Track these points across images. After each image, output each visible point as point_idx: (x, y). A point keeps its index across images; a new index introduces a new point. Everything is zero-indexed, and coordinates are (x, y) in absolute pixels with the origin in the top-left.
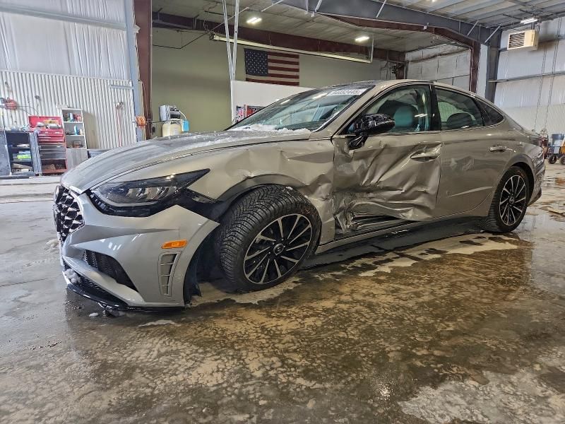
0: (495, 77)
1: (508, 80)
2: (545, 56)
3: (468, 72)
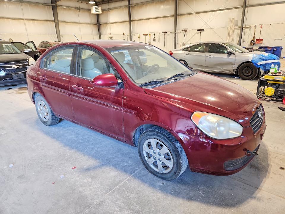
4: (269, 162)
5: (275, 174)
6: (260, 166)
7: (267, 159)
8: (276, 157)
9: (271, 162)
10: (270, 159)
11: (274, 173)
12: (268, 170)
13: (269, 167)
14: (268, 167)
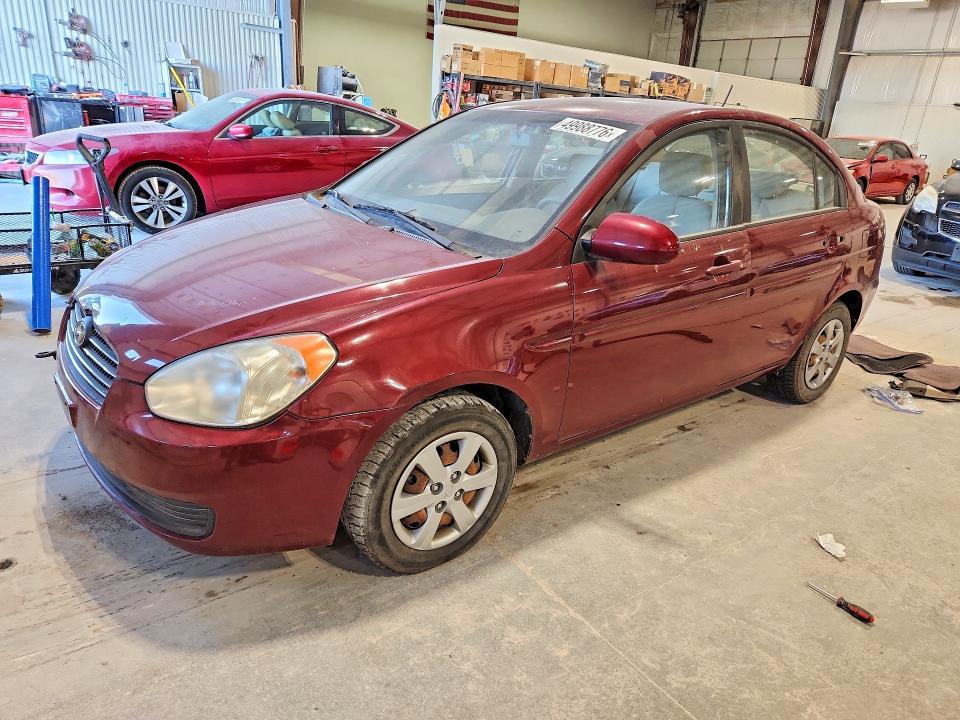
0: (849, 47)
1: (869, 54)
2: (935, 20)
3: (807, 31)
4: (61, 558)
5: (19, 533)
6: (80, 527)
7: (74, 566)
8: (47, 599)
9: (54, 565)
10: (63, 574)
11: (26, 533)
12: (46, 530)
13: (50, 543)
14: (54, 541)
